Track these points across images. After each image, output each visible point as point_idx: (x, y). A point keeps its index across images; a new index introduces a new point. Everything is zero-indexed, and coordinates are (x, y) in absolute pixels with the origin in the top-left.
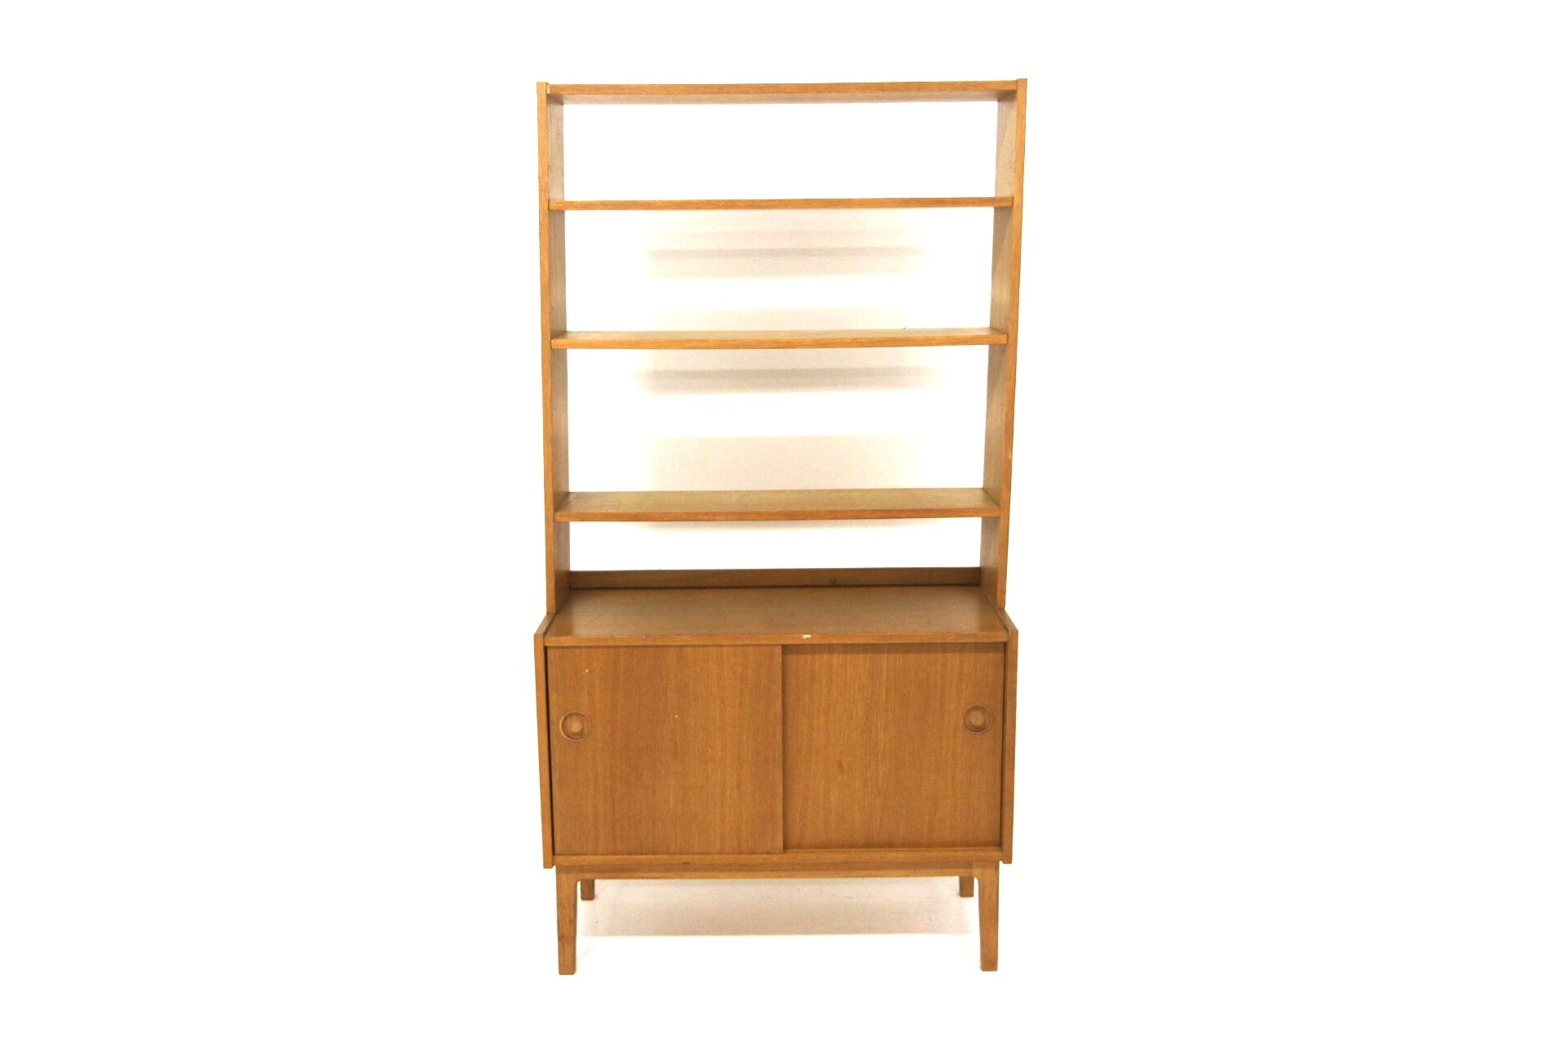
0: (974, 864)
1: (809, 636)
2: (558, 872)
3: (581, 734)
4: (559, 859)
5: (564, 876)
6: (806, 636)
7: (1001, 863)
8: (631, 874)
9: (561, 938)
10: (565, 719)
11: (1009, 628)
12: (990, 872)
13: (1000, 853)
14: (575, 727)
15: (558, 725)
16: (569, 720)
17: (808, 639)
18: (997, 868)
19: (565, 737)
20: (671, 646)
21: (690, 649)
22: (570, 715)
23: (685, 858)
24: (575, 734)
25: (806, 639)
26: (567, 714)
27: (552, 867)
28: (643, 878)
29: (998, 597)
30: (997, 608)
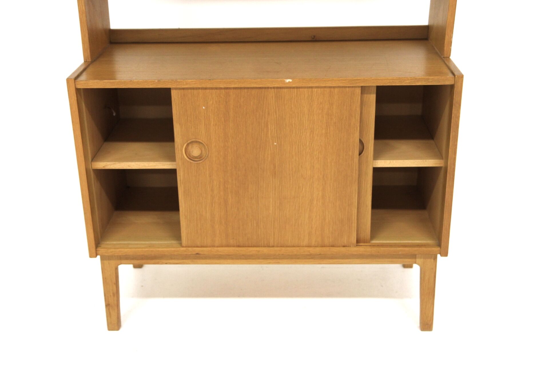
0: (417, 256)
1: (290, 80)
2: (102, 259)
3: (200, 157)
4: (101, 250)
5: (106, 262)
6: (288, 81)
7: (439, 256)
8: (157, 261)
9: (108, 305)
10: (188, 145)
11: (456, 73)
12: (430, 261)
13: (439, 249)
14: (196, 151)
15: (182, 151)
16: (190, 147)
17: (289, 82)
18: (435, 258)
19: (188, 159)
20: (271, 88)
21: (285, 90)
22: (192, 142)
23: (198, 250)
24: (196, 157)
25: (287, 83)
26: (189, 142)
27: (96, 256)
28: (166, 264)
29: (445, 48)
30: (444, 57)
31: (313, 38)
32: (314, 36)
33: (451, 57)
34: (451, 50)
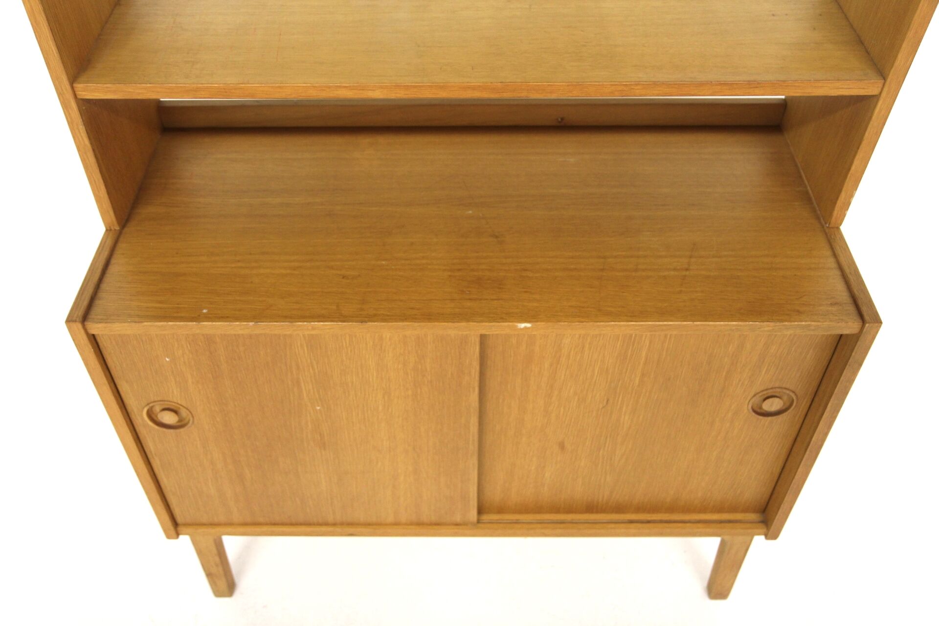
15: (141, 415)
17: (526, 328)
19: (156, 426)
29: (835, 213)
30: (827, 227)
31: (560, 122)
32: (562, 119)
33: (842, 228)
34: (845, 216)
